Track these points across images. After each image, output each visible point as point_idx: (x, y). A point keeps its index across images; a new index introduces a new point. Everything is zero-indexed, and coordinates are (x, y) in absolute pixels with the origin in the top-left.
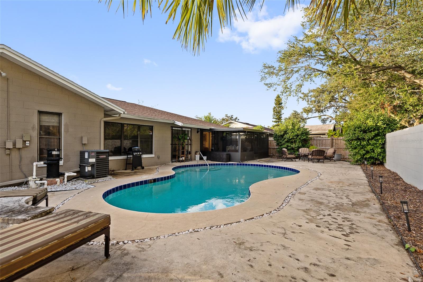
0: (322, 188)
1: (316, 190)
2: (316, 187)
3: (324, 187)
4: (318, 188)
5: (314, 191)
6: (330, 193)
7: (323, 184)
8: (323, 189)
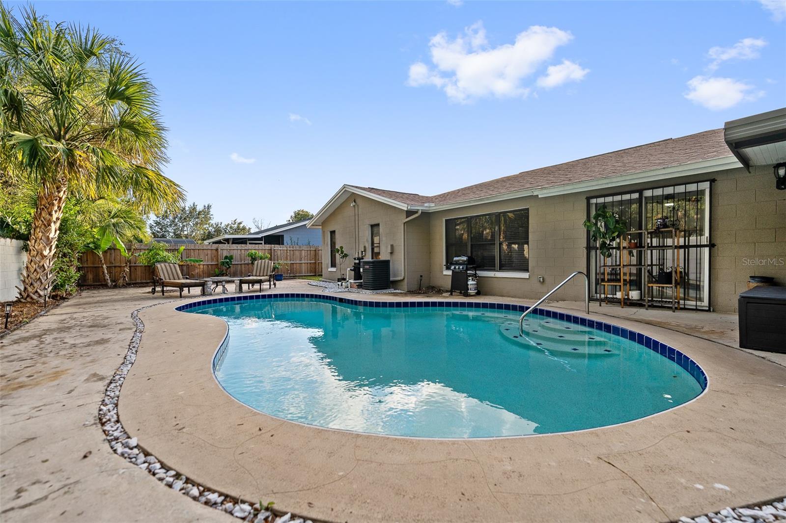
0: (90, 348)
1: (103, 340)
2: (106, 345)
3: (84, 350)
4: (101, 343)
5: (106, 337)
6: (73, 342)
7: (89, 359)
8: (89, 345)
